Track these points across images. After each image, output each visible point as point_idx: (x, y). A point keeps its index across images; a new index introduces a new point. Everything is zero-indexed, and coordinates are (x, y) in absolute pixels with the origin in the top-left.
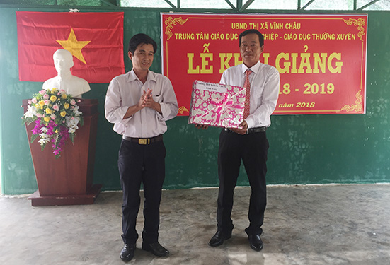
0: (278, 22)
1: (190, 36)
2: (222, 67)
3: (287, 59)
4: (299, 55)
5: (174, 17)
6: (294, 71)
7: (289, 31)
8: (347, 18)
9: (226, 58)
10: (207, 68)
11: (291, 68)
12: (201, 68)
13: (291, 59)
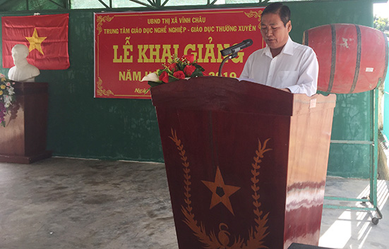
0: (186, 16)
1: (115, 31)
2: (140, 57)
3: (194, 49)
4: (204, 46)
5: (103, 15)
6: (200, 60)
7: (195, 25)
8: (248, 11)
9: (143, 49)
10: (128, 57)
11: (197, 57)
12: (123, 58)
13: (197, 50)
